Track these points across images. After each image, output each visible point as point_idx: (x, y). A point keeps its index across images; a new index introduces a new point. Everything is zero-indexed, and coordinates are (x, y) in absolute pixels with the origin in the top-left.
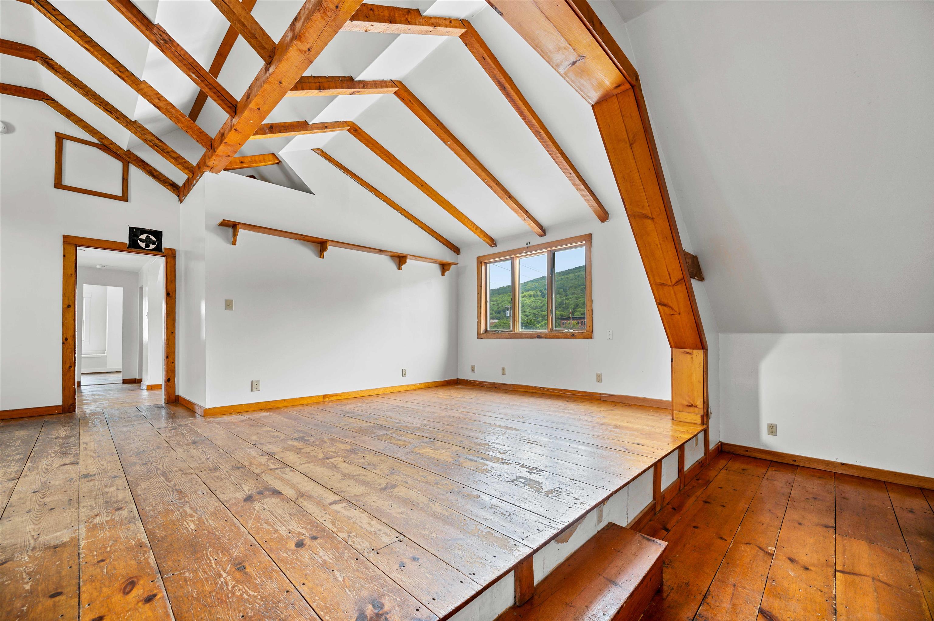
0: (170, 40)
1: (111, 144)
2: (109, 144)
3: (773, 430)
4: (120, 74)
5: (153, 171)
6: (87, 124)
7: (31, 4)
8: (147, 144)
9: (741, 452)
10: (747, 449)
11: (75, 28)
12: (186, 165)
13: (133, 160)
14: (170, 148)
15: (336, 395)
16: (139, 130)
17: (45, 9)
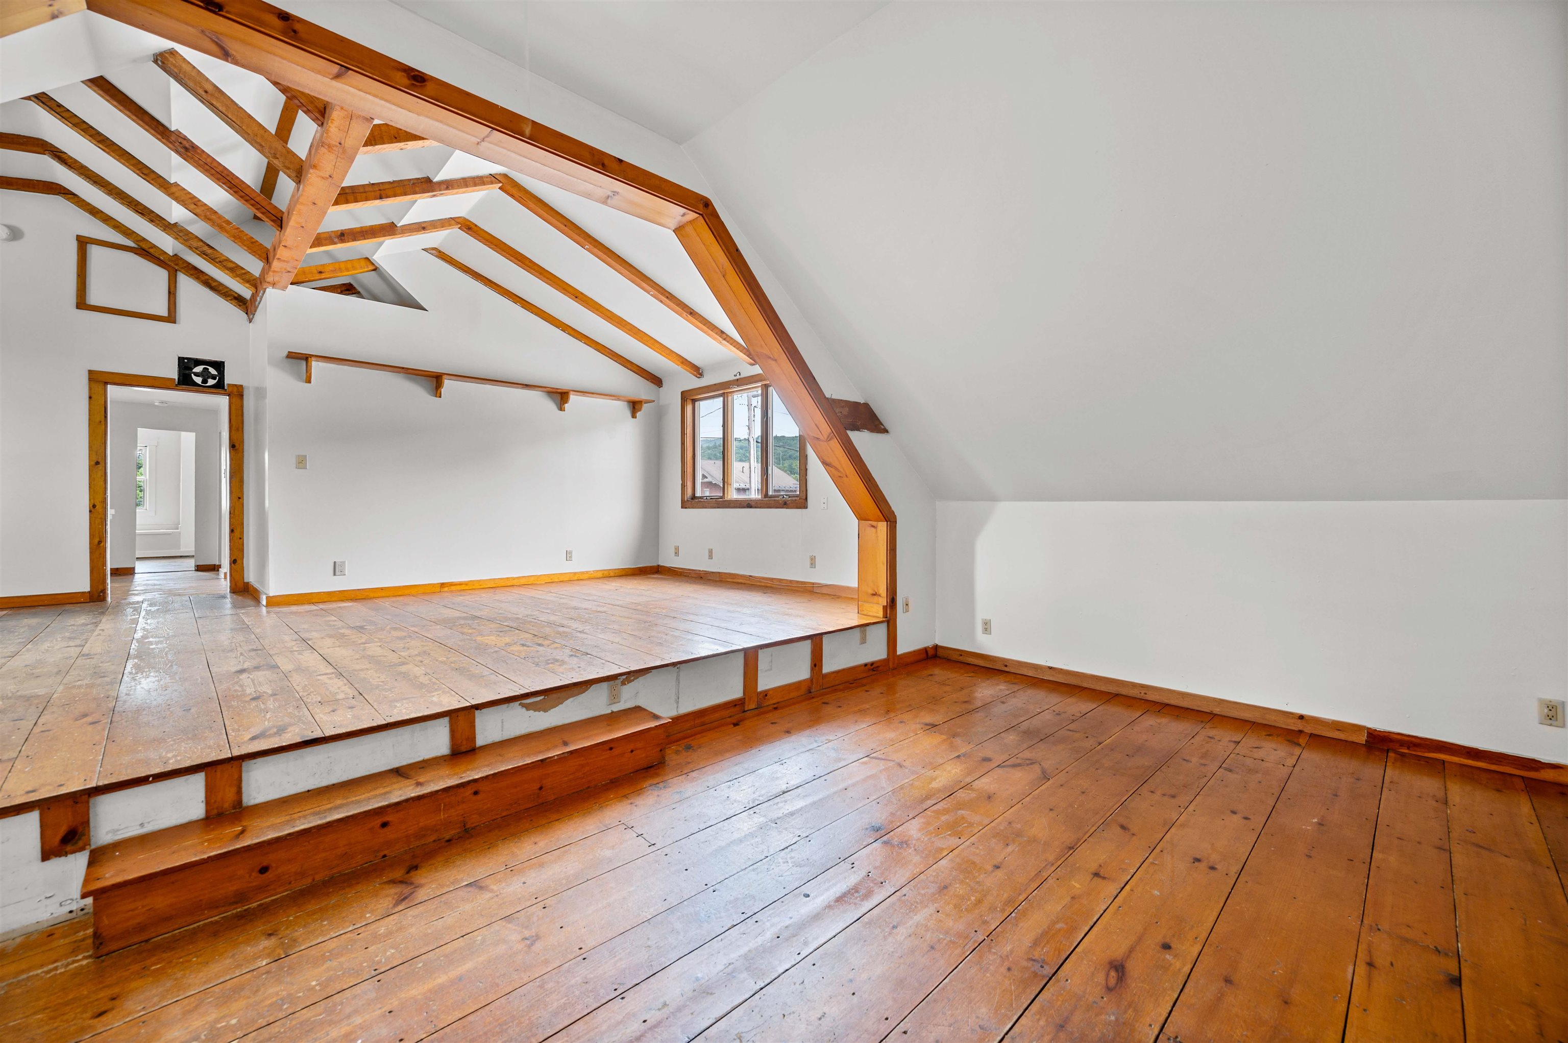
0: (193, 147)
1: (152, 248)
2: (149, 248)
3: (987, 627)
4: (144, 177)
5: (210, 281)
6: (118, 224)
7: (31, 100)
8: (193, 251)
9: (955, 657)
10: (961, 653)
11: (85, 126)
12: (247, 277)
13: (182, 268)
14: (224, 256)
15: (460, 584)
16: (181, 234)
17: (48, 106)
